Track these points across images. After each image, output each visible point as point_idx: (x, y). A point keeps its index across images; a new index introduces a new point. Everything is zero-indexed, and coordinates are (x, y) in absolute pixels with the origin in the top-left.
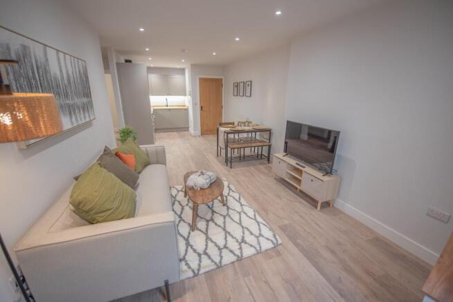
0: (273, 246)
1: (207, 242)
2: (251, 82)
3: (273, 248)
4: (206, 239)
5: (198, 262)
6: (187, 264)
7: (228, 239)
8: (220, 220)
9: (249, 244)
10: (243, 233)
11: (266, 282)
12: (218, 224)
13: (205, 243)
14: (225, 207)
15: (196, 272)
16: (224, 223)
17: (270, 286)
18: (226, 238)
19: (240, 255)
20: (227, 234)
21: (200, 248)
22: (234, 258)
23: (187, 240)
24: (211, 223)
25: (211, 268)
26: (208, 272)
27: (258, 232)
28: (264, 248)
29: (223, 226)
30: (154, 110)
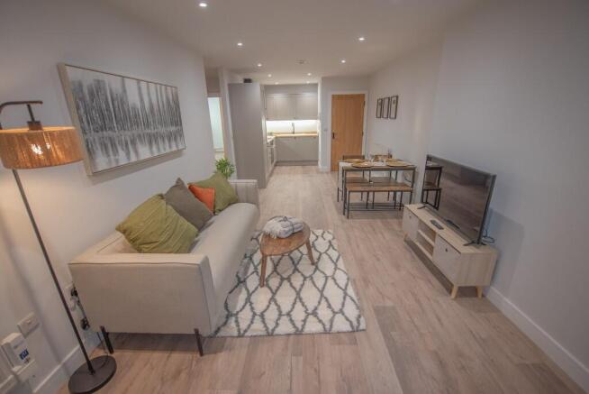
0: (351, 329)
1: (270, 303)
2: (397, 97)
3: (348, 332)
4: (271, 299)
5: (249, 322)
6: (237, 321)
7: (296, 306)
8: (297, 281)
9: (318, 318)
10: (319, 303)
11: (317, 372)
12: (294, 285)
13: (267, 303)
14: (314, 267)
15: (242, 332)
16: (302, 285)
17: (319, 376)
18: (294, 303)
19: (300, 328)
20: (298, 300)
21: (259, 308)
22: (292, 330)
23: (249, 295)
24: (285, 282)
25: (260, 333)
26: (255, 336)
27: (340, 307)
28: (335, 329)
29: (298, 289)
30: (276, 138)
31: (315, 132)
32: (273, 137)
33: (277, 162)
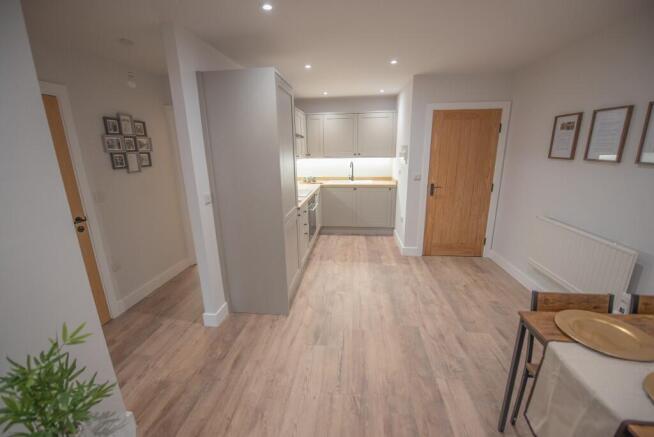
30: (322, 187)
31: (390, 179)
32: (315, 187)
33: (322, 228)
